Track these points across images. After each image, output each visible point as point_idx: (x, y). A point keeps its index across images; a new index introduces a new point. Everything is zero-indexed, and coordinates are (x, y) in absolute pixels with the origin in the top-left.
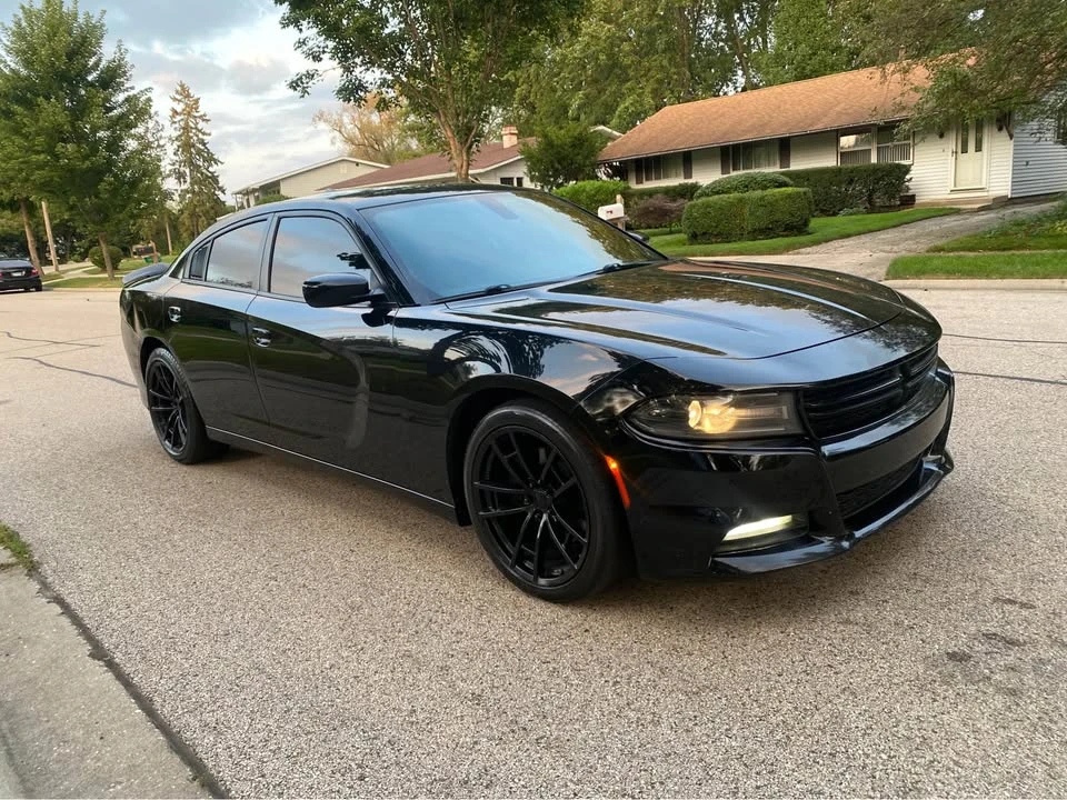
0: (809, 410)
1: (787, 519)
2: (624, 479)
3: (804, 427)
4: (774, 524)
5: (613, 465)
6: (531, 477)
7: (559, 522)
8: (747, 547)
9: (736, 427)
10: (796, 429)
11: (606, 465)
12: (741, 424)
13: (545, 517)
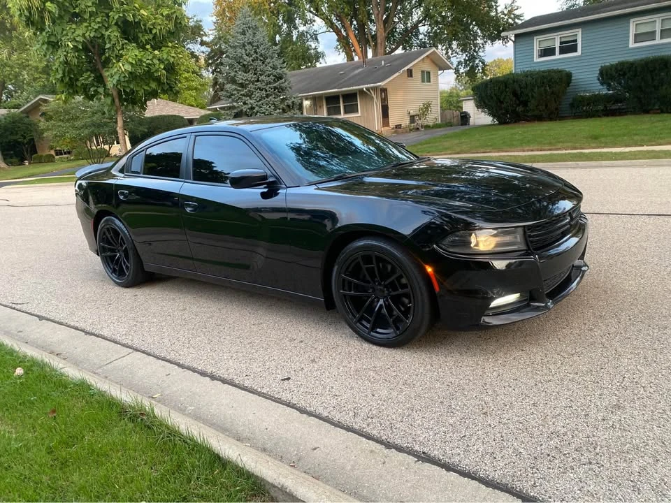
0: (530, 236)
1: (517, 295)
2: (436, 279)
3: (528, 245)
4: (512, 298)
5: (429, 270)
6: (378, 279)
7: (389, 304)
8: (500, 311)
9: (496, 246)
10: (523, 247)
11: (425, 270)
12: (498, 245)
13: (381, 302)
